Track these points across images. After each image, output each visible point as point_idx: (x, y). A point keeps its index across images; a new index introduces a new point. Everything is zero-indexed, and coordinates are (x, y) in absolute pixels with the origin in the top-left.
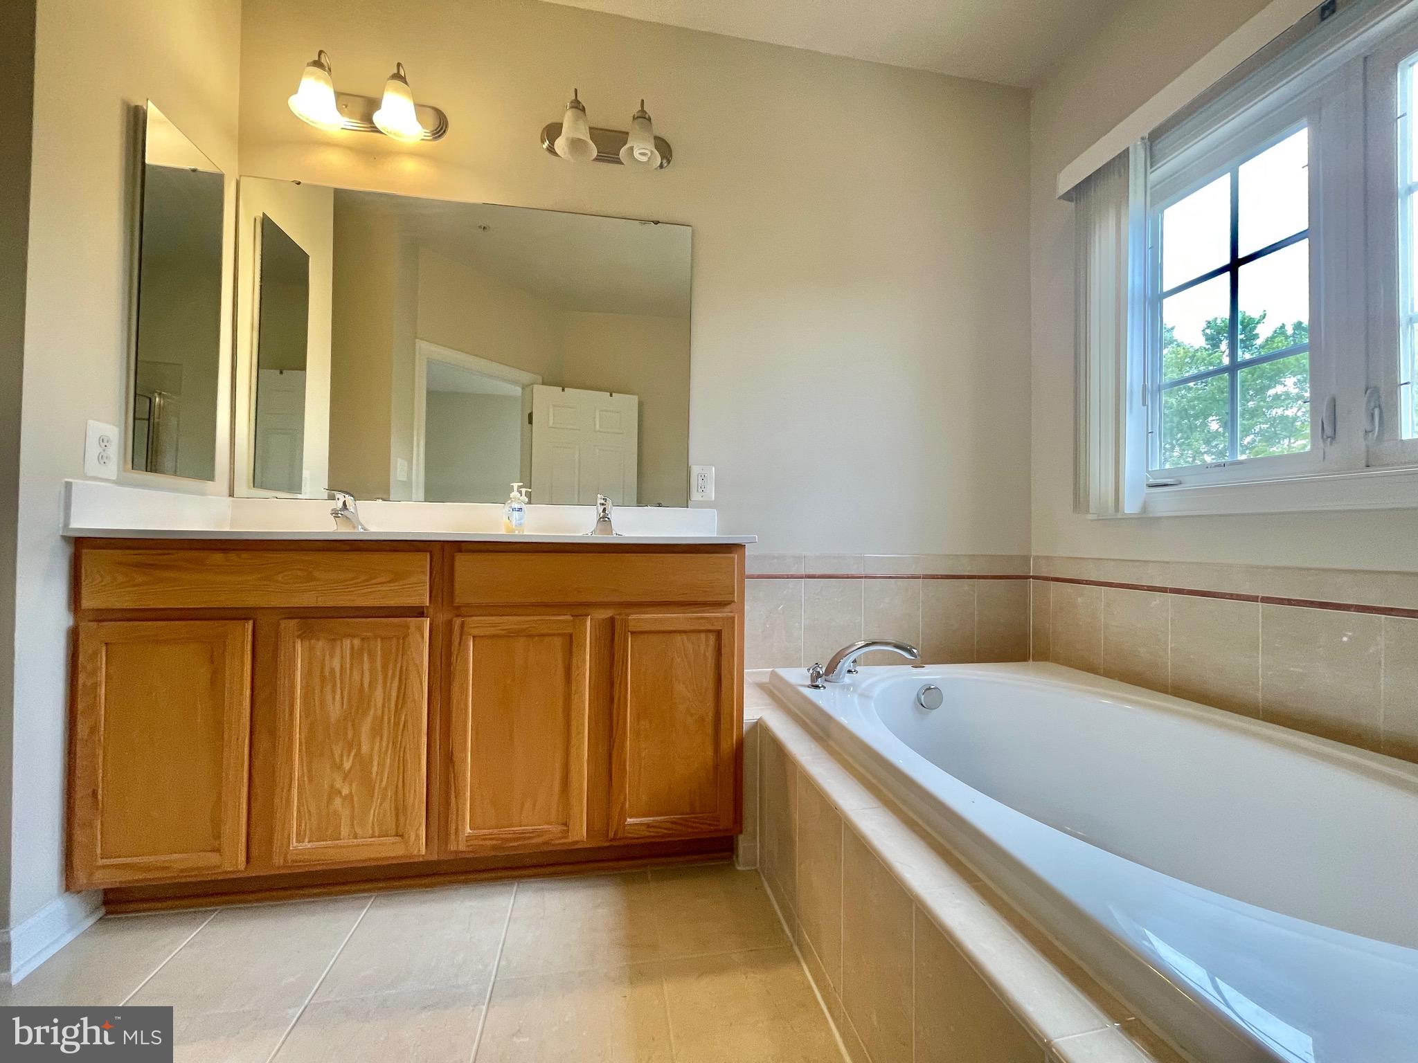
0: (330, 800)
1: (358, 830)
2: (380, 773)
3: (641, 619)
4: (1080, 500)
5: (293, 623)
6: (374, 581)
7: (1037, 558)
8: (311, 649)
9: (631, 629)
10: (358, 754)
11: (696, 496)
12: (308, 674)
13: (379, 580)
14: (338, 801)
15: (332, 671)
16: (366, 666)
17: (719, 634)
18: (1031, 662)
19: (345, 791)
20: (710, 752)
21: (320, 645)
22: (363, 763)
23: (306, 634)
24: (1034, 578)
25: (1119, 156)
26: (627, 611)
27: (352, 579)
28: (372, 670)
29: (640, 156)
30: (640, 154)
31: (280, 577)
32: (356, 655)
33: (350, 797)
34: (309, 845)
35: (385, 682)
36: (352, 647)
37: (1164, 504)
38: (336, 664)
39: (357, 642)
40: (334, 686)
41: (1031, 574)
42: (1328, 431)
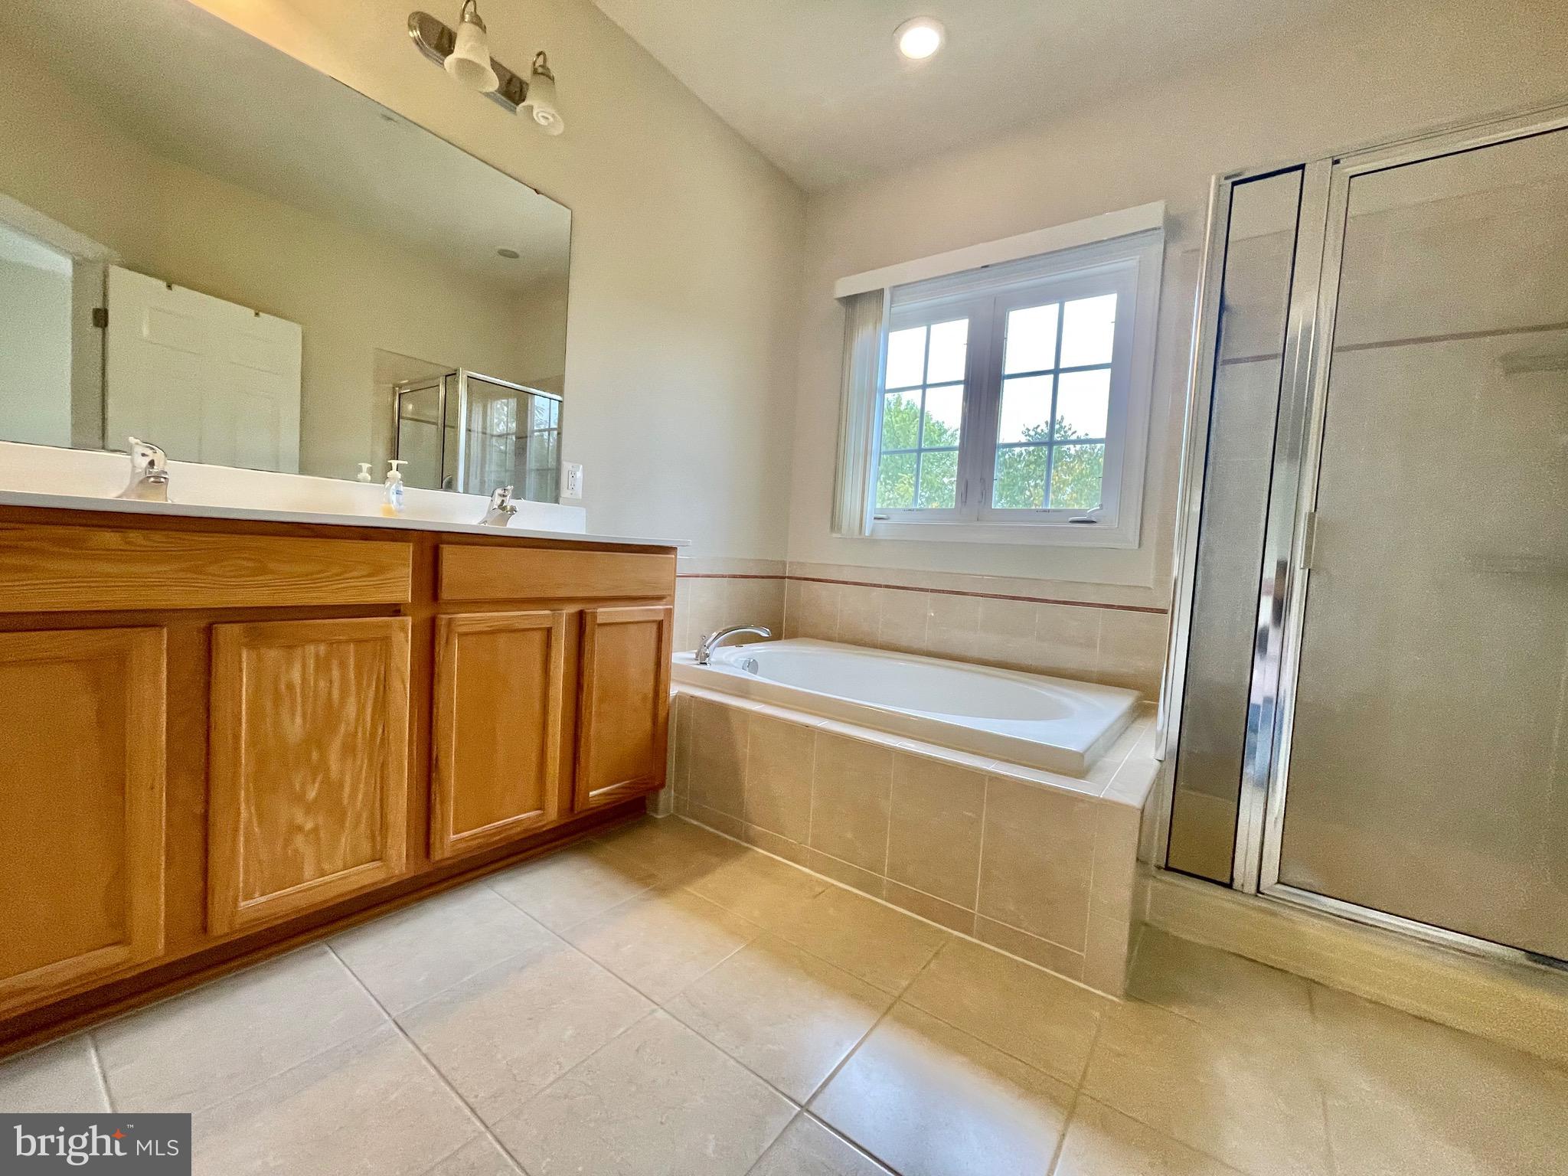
0: (288, 842)
1: (326, 867)
2: (353, 796)
3: (605, 613)
4: (834, 525)
5: (236, 629)
6: (347, 575)
7: (791, 563)
8: (260, 659)
9: (598, 621)
10: (326, 781)
11: (565, 493)
12: (257, 690)
13: (355, 574)
14: (299, 840)
15: (290, 687)
16: (336, 673)
17: (660, 624)
18: (783, 641)
19: (309, 826)
20: (648, 724)
21: (273, 655)
22: (332, 789)
23: (255, 641)
24: (789, 578)
25: (877, 291)
26: (595, 605)
27: (319, 572)
28: (344, 679)
29: (541, 119)
30: (543, 117)
31: (212, 569)
32: (323, 666)
33: (316, 830)
34: (263, 899)
35: (358, 694)
36: (317, 656)
37: (883, 531)
38: (296, 676)
39: (322, 648)
40: (293, 701)
41: (787, 575)
42: (964, 499)
